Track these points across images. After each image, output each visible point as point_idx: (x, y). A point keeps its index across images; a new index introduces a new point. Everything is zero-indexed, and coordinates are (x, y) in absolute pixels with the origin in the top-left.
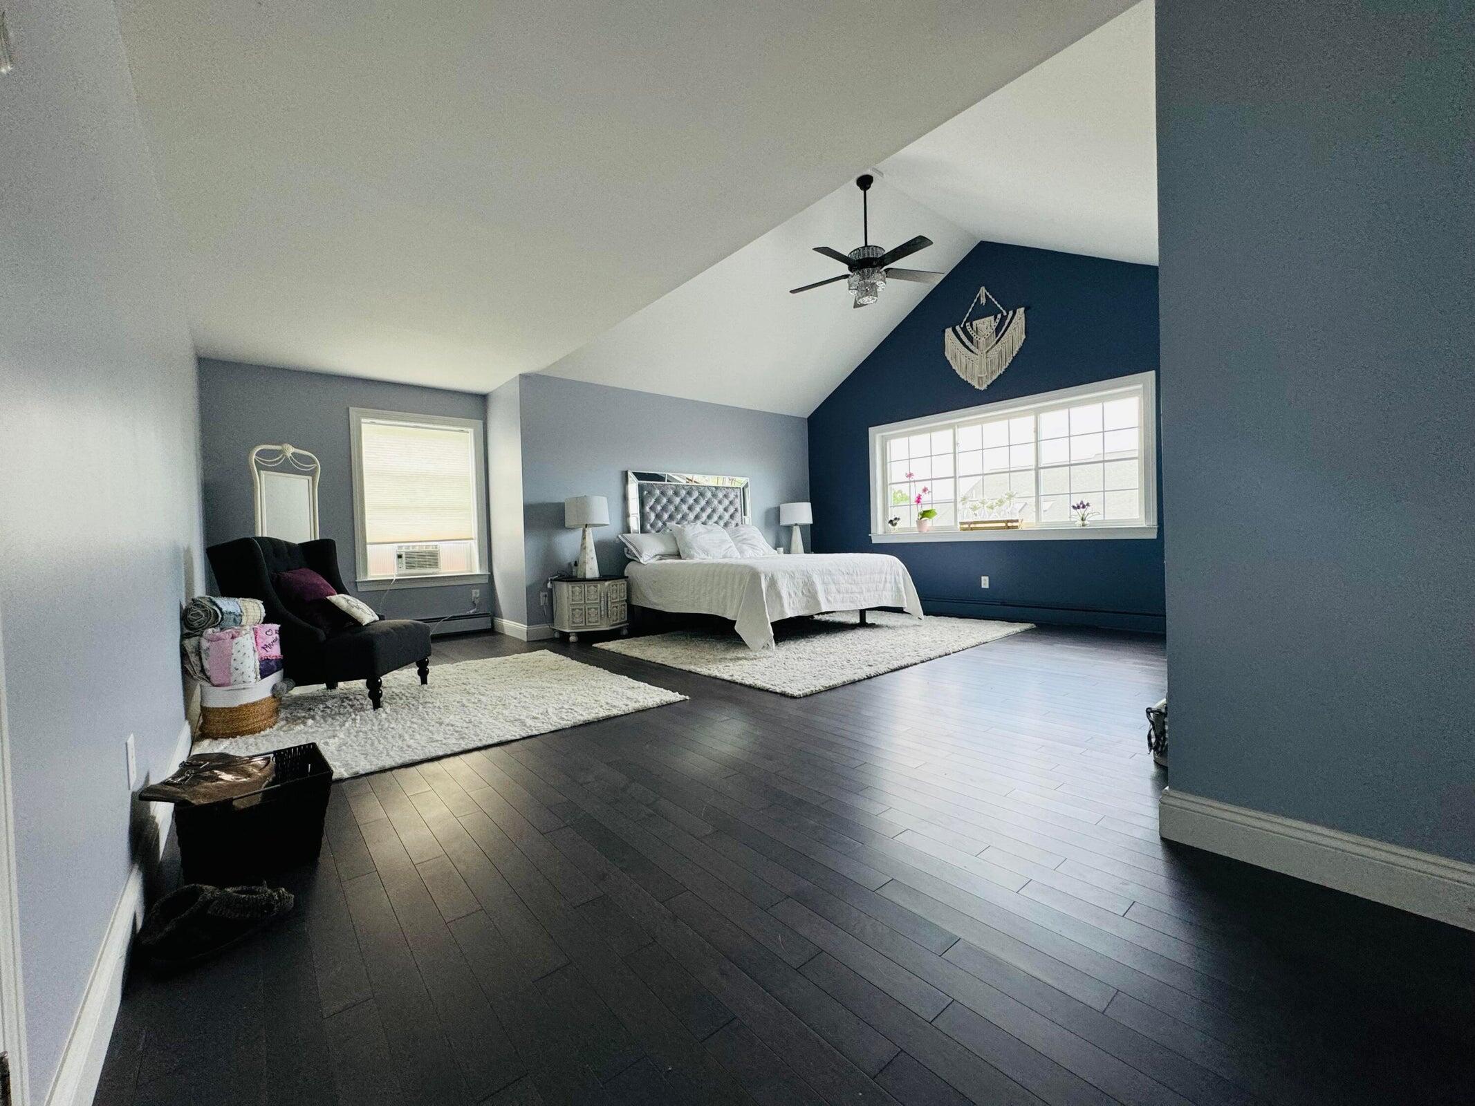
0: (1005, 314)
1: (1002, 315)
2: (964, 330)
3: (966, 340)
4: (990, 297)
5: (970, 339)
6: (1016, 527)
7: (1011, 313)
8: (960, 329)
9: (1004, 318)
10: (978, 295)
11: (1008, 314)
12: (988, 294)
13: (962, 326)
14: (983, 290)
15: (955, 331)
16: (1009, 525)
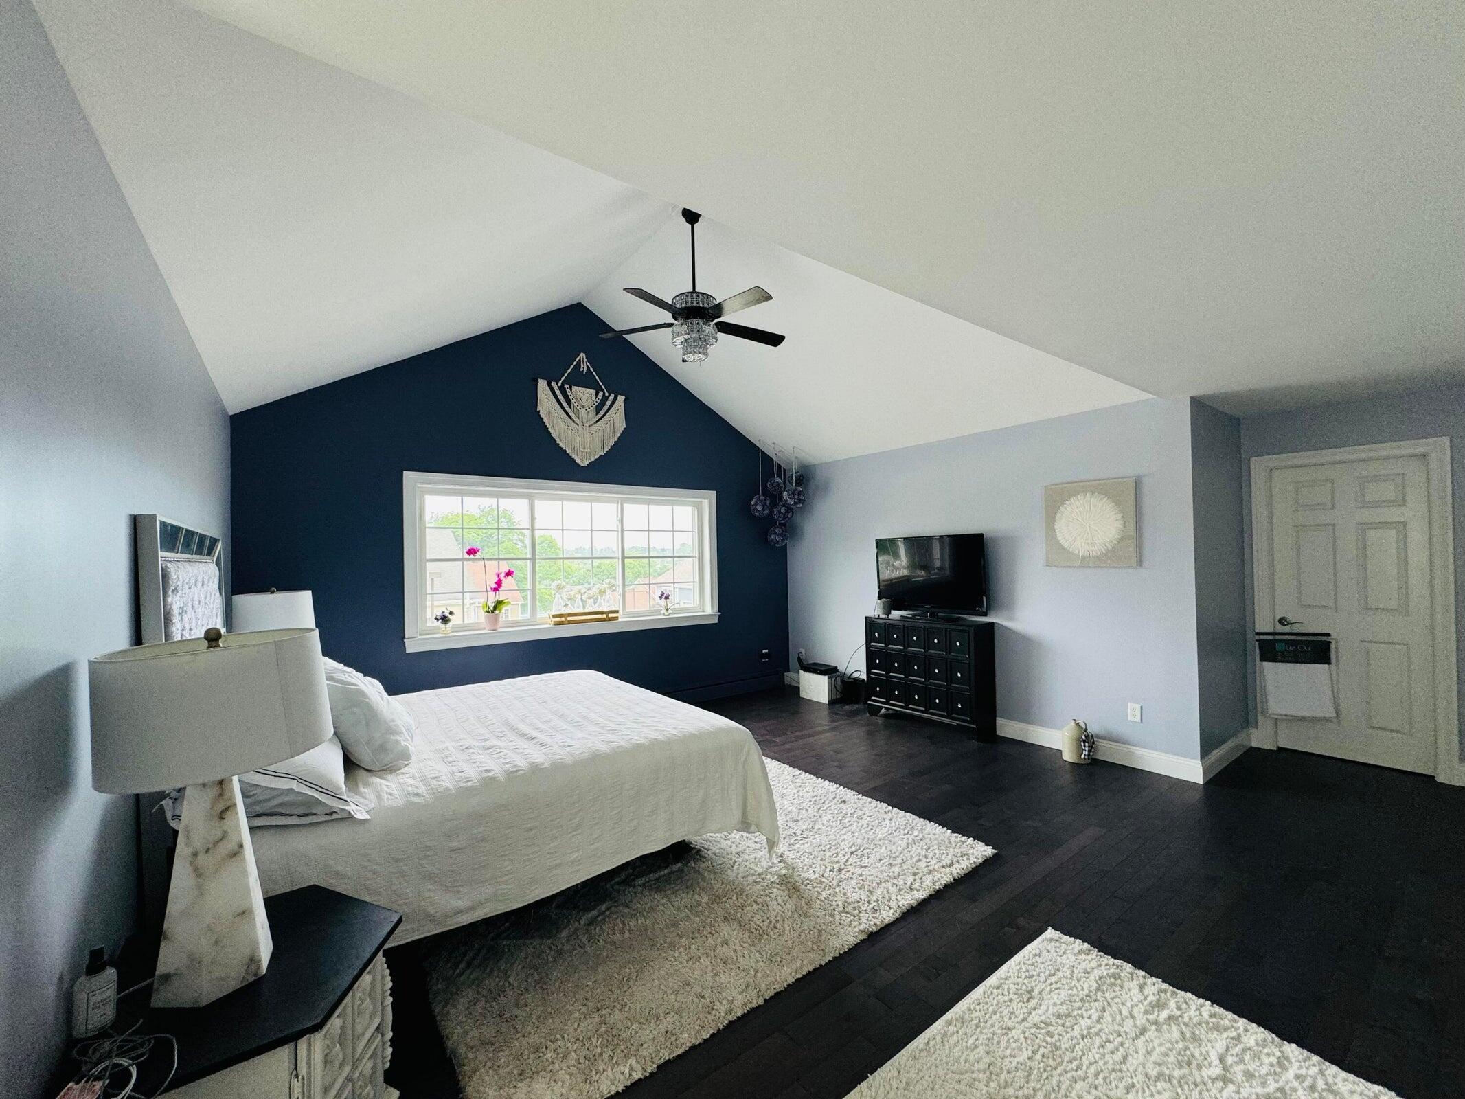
0: (607, 394)
1: (604, 393)
2: (562, 389)
3: (564, 404)
4: (591, 369)
5: (569, 402)
6: (615, 619)
7: (612, 396)
8: (557, 388)
9: (605, 399)
10: (578, 359)
11: (609, 395)
12: (588, 364)
13: (560, 385)
14: (582, 355)
15: (549, 384)
16: (610, 616)
